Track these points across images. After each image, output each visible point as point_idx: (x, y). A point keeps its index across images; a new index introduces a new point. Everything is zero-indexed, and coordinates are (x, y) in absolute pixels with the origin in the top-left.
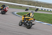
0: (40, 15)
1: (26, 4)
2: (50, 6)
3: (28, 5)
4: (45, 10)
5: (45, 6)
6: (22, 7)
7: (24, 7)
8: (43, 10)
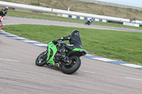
0: (65, 32)
1: (25, 3)
2: (91, 7)
3: (33, 4)
4: (78, 17)
5: (78, 8)
6: (16, 10)
7: (21, 11)
8: (73, 17)
